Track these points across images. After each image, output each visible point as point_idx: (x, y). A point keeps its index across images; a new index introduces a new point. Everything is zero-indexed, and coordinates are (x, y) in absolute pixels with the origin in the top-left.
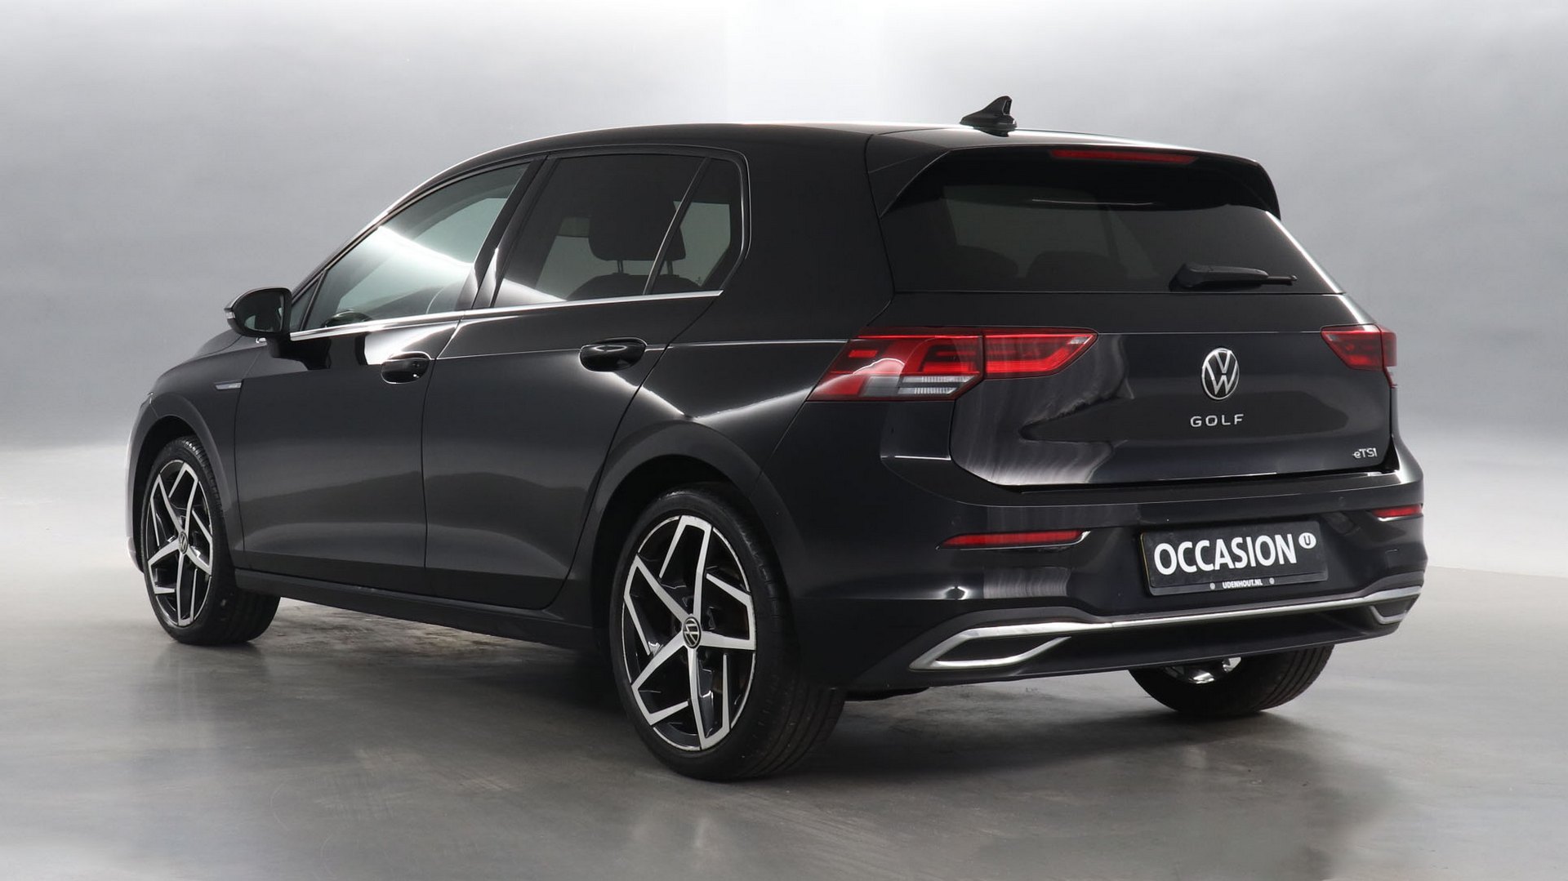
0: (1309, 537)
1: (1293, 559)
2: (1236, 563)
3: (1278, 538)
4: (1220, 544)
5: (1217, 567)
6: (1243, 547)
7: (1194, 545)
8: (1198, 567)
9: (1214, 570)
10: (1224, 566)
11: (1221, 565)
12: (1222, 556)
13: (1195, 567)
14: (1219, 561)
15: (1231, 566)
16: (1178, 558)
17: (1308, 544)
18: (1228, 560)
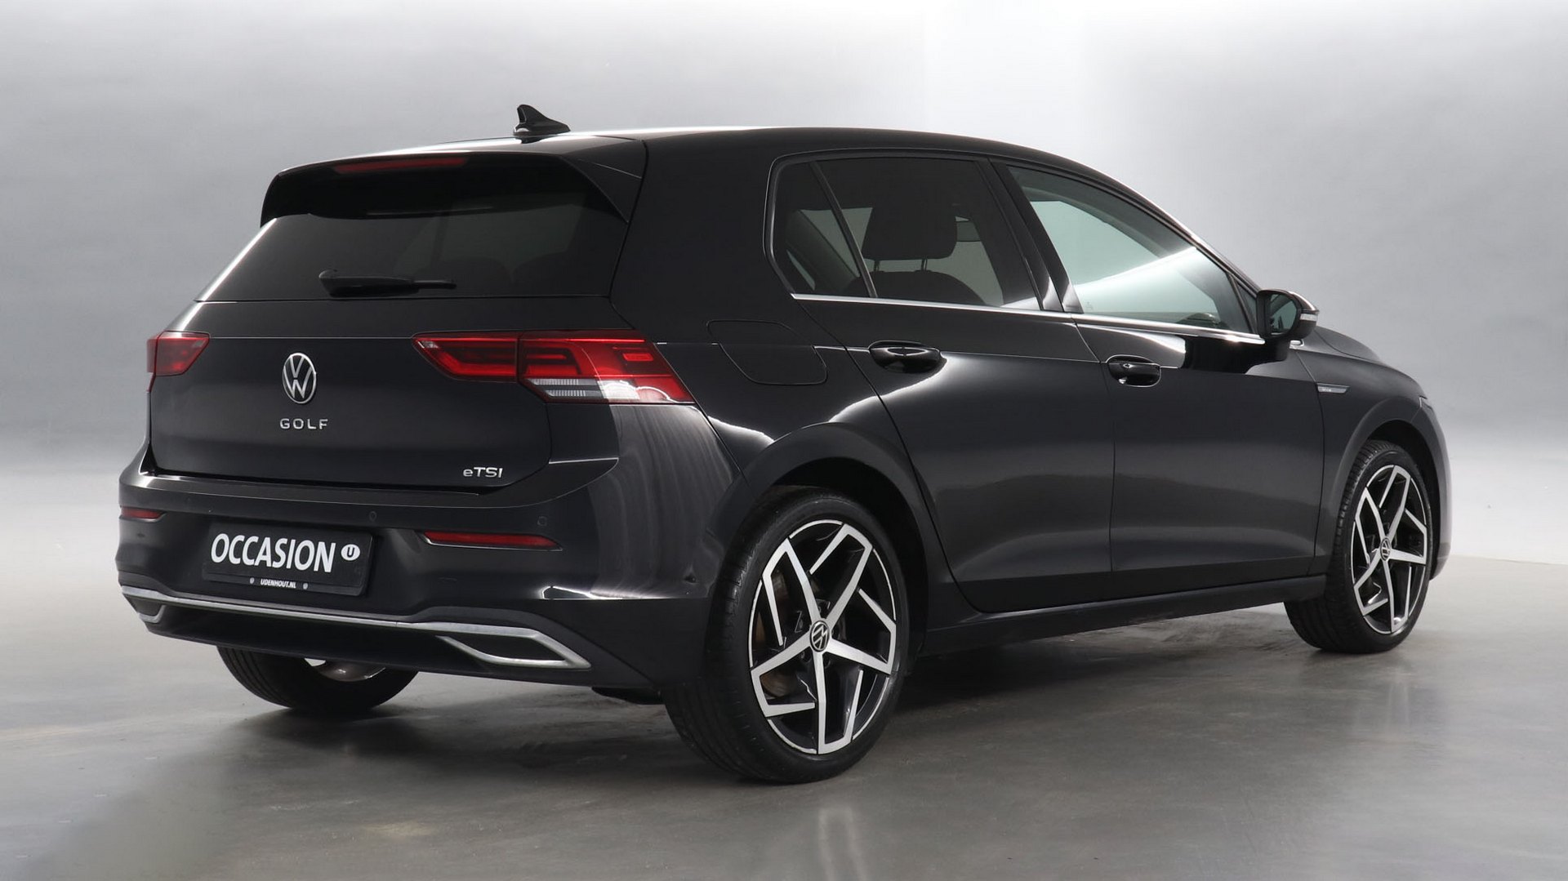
0: (354, 549)
1: (328, 568)
2: (274, 562)
3: (322, 545)
4: (267, 541)
5: (257, 564)
6: (285, 548)
7: (246, 540)
8: (242, 560)
9: (253, 565)
10: (263, 563)
11: (261, 561)
12: (265, 553)
13: (239, 559)
14: (260, 557)
15: (269, 564)
16: (229, 549)
17: (349, 556)
18: (268, 558)
